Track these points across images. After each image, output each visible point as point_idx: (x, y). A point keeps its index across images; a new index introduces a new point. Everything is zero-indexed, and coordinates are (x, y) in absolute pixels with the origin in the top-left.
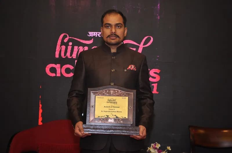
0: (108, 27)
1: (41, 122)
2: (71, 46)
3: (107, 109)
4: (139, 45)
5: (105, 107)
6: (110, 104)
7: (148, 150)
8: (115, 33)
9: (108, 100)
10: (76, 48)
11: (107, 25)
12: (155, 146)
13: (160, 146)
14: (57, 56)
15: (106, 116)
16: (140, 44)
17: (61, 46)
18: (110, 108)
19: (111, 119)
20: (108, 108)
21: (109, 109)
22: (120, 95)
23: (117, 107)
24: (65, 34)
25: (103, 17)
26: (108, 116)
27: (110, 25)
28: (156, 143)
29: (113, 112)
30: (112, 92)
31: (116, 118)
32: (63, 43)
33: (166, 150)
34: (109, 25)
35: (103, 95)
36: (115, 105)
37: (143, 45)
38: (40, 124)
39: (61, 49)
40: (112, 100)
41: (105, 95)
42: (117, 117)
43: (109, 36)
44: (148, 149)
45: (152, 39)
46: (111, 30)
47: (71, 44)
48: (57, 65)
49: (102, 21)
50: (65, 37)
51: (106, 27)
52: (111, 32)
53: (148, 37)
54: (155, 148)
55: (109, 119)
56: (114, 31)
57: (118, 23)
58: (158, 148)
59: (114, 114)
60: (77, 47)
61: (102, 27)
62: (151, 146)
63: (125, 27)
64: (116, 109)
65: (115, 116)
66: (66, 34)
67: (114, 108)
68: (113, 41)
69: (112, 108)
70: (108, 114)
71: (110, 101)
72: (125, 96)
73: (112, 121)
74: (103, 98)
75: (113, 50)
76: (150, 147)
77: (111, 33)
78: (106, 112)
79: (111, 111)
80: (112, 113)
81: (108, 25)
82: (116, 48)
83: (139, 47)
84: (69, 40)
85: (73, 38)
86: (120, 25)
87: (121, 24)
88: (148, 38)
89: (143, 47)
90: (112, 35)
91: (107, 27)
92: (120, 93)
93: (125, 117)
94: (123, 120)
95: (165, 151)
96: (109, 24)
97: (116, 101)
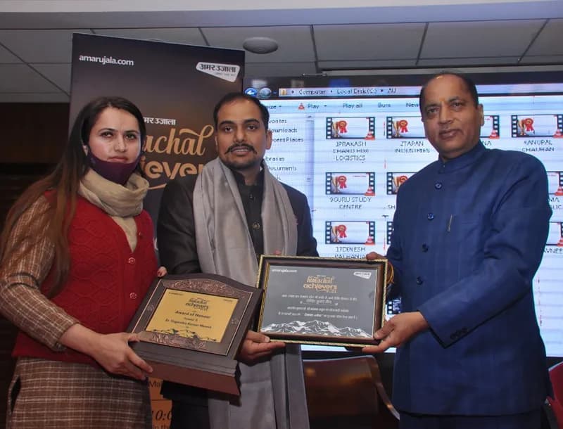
0: (228, 129)
5: (177, 312)
6: (191, 309)
8: (243, 140)
9: (190, 301)
15: (172, 332)
18: (190, 317)
19: (181, 338)
20: (184, 316)
21: (185, 318)
23: (205, 317)
26: (177, 331)
27: (232, 125)
29: (191, 325)
30: (207, 285)
31: (192, 338)
34: (229, 126)
36: (199, 311)
40: (200, 300)
42: (195, 337)
43: (231, 149)
46: (235, 136)
51: (223, 130)
52: (235, 140)
56: (240, 136)
59: (191, 329)
65: (193, 335)
68: (241, 161)
69: (194, 317)
70: (176, 327)
71: (192, 303)
73: (182, 343)
74: (181, 295)
77: (234, 142)
78: (176, 322)
79: (188, 322)
80: (187, 327)
81: (227, 125)
87: (255, 120)
90: (237, 145)
91: (226, 130)
93: (215, 340)
96: (230, 122)
97: (207, 304)
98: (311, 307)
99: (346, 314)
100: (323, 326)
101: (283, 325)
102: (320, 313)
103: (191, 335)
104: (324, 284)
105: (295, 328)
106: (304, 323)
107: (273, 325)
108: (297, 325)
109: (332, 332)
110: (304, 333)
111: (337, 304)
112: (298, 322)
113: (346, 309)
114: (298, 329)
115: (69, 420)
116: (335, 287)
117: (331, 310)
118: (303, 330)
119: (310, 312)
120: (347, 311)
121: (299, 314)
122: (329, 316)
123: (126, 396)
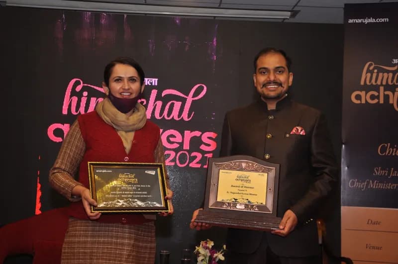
0: (264, 73)
1: (40, 210)
2: (86, 97)
3: (235, 190)
4: (186, 97)
6: (239, 183)
7: (196, 250)
9: (238, 177)
10: (93, 100)
11: (261, 70)
12: (206, 244)
13: (213, 244)
14: (65, 112)
15: (234, 200)
16: (188, 96)
17: (71, 96)
18: (241, 189)
19: (241, 204)
20: (238, 188)
21: (238, 190)
22: (256, 171)
23: (250, 188)
24: (77, 79)
25: (256, 59)
26: (237, 200)
27: (267, 69)
28: (208, 240)
29: (244, 194)
30: (244, 165)
31: (247, 203)
32: (73, 93)
33: (222, 250)
34: (265, 71)
35: (232, 168)
36: (247, 185)
37: (193, 97)
38: (38, 214)
39: (71, 102)
40: (243, 176)
41: (234, 169)
42: (249, 202)
44: (195, 248)
45: (205, 88)
46: (269, 77)
47: (85, 94)
48: (65, 125)
49: (255, 65)
50: (77, 83)
51: (261, 73)
52: (268, 80)
53: (199, 85)
54: (207, 248)
55: (238, 205)
56: (272, 78)
57: (278, 66)
58: (211, 247)
59: (245, 197)
60: (96, 99)
61: (256, 73)
62: (201, 245)
63: (289, 72)
64: (249, 191)
66: (79, 80)
67: (245, 189)
68: (272, 94)
69: (243, 189)
70: (236, 196)
71: (239, 178)
72: (263, 172)
73: (243, 207)
75: (272, 106)
76: (199, 246)
78: (234, 193)
79: (241, 192)
80: (242, 196)
81: (263, 70)
82: (276, 103)
83: (186, 101)
84: (84, 89)
85: (89, 85)
86: (282, 69)
87: (283, 67)
88: (199, 87)
89: (193, 100)
92: (256, 167)
93: (262, 204)
94: (258, 207)
95: (220, 252)
96: (265, 68)
97: (249, 178)
98: (125, 191)
99: (145, 194)
100: (134, 202)
101: (110, 203)
102: (131, 194)
103: (246, 202)
104: (130, 178)
105: (118, 204)
106: (123, 201)
107: (105, 203)
108: (119, 202)
109: (140, 205)
110: (124, 206)
111: (139, 189)
112: (119, 200)
113: (145, 191)
114: (120, 204)
115: (88, 251)
116: (136, 180)
117: (137, 192)
118: (123, 204)
119: (125, 194)
120: (146, 193)
121: (119, 196)
122: (136, 196)
123: (123, 238)
